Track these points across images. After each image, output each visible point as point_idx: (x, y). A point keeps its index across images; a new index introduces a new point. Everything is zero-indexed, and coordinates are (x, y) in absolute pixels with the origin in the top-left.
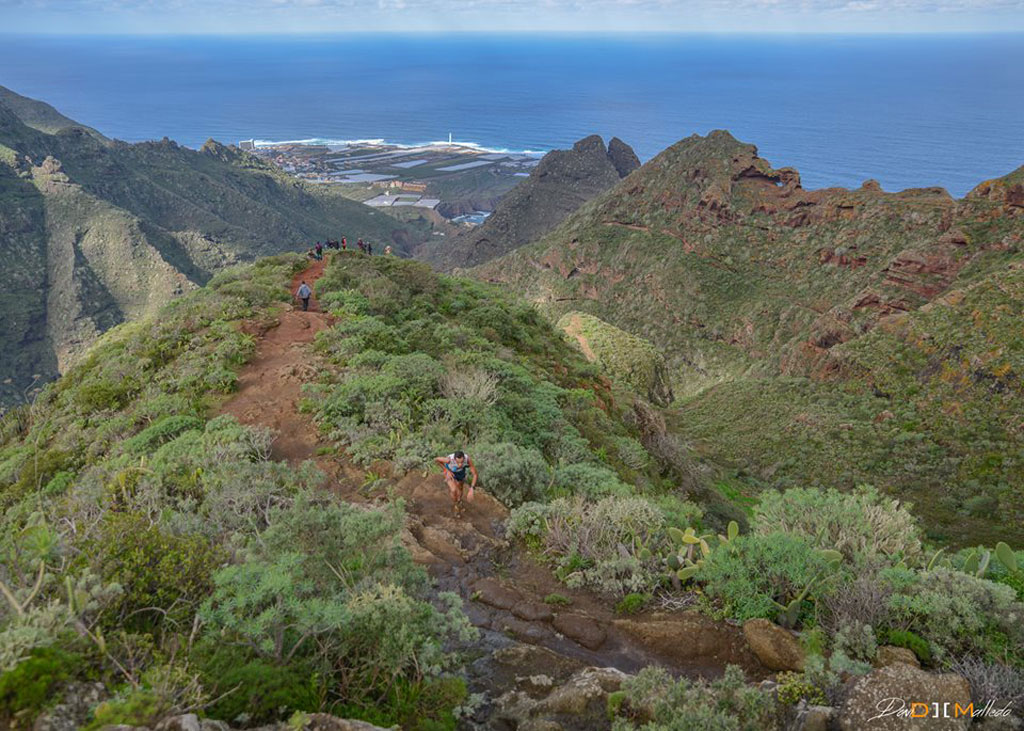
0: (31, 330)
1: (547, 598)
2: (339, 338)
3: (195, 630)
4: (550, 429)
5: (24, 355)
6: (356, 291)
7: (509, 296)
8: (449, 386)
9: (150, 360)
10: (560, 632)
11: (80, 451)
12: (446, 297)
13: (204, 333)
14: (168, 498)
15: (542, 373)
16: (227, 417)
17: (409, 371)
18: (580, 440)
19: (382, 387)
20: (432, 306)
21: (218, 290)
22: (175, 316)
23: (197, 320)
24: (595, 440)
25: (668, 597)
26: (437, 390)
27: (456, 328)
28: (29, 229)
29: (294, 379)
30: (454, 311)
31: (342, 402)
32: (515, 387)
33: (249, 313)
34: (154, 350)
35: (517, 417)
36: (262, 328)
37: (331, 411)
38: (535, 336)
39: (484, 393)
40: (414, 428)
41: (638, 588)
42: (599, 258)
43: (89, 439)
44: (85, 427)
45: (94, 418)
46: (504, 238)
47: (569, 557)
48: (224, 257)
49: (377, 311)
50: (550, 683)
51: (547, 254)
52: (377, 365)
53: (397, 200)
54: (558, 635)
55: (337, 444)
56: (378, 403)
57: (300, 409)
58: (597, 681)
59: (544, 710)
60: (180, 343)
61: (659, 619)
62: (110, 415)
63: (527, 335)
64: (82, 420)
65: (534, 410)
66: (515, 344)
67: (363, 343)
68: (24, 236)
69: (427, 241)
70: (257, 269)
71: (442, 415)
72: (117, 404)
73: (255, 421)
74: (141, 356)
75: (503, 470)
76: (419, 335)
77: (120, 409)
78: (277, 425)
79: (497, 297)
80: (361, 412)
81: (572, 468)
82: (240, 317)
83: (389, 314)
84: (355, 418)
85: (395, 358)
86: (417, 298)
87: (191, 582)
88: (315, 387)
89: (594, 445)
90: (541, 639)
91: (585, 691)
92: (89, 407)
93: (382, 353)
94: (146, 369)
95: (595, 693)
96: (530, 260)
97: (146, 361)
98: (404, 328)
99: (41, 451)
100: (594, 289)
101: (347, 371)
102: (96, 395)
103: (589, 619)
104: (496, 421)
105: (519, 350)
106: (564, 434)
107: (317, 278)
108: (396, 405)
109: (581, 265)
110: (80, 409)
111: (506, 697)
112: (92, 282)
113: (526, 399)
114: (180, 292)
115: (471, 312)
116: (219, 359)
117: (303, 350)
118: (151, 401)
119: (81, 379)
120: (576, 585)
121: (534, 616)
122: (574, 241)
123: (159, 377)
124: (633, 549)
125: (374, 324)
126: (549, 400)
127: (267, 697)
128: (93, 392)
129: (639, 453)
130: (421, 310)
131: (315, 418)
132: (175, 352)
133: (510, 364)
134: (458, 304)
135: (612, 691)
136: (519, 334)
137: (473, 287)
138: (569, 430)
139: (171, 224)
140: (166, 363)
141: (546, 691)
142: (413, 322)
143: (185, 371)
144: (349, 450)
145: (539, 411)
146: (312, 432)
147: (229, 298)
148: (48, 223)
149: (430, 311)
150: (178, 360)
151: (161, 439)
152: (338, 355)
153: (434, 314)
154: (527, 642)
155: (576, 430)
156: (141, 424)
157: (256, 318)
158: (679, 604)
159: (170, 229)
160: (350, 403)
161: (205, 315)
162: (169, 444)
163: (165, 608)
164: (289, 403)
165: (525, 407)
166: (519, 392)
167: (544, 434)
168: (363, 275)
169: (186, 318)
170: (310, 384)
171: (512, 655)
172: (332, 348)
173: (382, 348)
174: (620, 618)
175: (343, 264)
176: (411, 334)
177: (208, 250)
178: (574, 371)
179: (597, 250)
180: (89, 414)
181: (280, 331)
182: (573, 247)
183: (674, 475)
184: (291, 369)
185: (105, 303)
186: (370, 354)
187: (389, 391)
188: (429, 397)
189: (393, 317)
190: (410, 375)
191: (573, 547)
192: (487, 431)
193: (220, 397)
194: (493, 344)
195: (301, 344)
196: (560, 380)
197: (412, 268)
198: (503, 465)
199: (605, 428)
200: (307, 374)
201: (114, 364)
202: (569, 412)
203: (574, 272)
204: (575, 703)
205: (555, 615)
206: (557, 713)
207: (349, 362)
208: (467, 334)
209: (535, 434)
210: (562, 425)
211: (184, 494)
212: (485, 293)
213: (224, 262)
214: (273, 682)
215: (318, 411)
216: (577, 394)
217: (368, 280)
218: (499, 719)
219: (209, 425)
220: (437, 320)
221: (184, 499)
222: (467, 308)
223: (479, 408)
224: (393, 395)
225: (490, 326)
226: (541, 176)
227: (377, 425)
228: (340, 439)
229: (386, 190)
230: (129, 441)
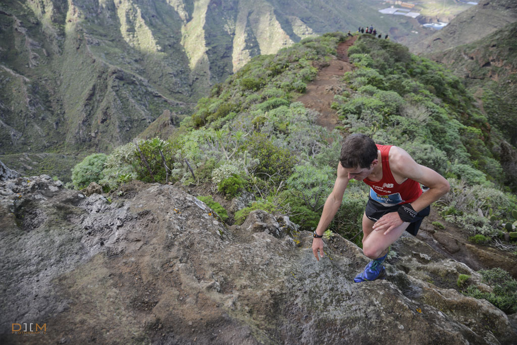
0: (226, 53)
1: (433, 223)
2: (356, 77)
3: (280, 187)
4: (451, 144)
5: (222, 62)
6: (368, 55)
7: (446, 71)
8: (405, 111)
9: (271, 72)
10: (436, 239)
11: (239, 106)
12: (412, 65)
13: (296, 64)
14: (274, 132)
15: (454, 114)
16: (300, 103)
17: (386, 99)
18: (466, 153)
19: (372, 104)
20: (404, 69)
21: (304, 45)
22: (285, 54)
23: (294, 58)
24: (474, 156)
25: (499, 242)
26: (398, 111)
27: (414, 83)
28: (232, 8)
29: (331, 92)
30: (414, 74)
31: (352, 107)
32: (438, 118)
33: (317, 58)
34: (273, 68)
35: (435, 134)
36: (321, 66)
37: (346, 110)
38: (455, 95)
39: (422, 118)
40: (384, 127)
41: (485, 233)
42: (506, 58)
43: (243, 101)
44: (242, 96)
45: (246, 93)
46: (451, 39)
47: (449, 207)
48: (307, 30)
49: (377, 67)
50: (429, 259)
51: (474, 51)
52: (371, 94)
53: (397, 11)
54: (435, 240)
55: (345, 126)
56: (369, 111)
57: (332, 106)
58: (455, 266)
59: (425, 269)
60: (284, 66)
61: (492, 251)
62: (252, 92)
63: (451, 93)
64: (241, 93)
65: (445, 132)
66: (443, 96)
67: (367, 81)
68: (230, 11)
69: (407, 35)
70: (323, 38)
71: (398, 124)
72: (256, 89)
73: (311, 107)
74: (268, 70)
75: (426, 157)
76: (395, 83)
77: (256, 91)
78: (320, 111)
79: (440, 70)
80: (359, 114)
81: (461, 166)
82: (312, 59)
83: (382, 69)
84: (356, 116)
85: (381, 92)
86: (398, 64)
87: (282, 167)
88: (341, 98)
89: (472, 158)
90: (426, 239)
91: (448, 268)
92: (244, 88)
93: (375, 88)
94: (269, 76)
95: (453, 271)
96: (463, 53)
97: (269, 72)
98: (387, 78)
99: (225, 102)
100: (496, 75)
101: (356, 93)
102: (248, 83)
103: (453, 238)
104: (424, 133)
105: (444, 101)
106: (458, 148)
107: (350, 46)
108: (377, 114)
109: (493, 60)
110: (242, 88)
111: (406, 258)
112: (251, 34)
113: (442, 126)
114: (286, 44)
115: (424, 76)
116: (300, 77)
117: (338, 79)
118: (269, 90)
119: (242, 76)
120: (450, 221)
121: (425, 228)
122: (494, 46)
123: (274, 80)
124: (486, 214)
125: (373, 72)
126: (454, 129)
127: (308, 222)
128: (247, 82)
129: (498, 169)
130: (398, 70)
131: (338, 112)
132: (282, 70)
133: (438, 106)
134: (418, 70)
135: (461, 273)
136: (447, 92)
137: (428, 63)
138: (461, 147)
139: (287, 12)
140: (278, 75)
141: (427, 262)
142: (393, 75)
143: (285, 79)
144: (350, 130)
145: (448, 134)
146: (335, 118)
147: (309, 49)
148: (239, 7)
149: (402, 72)
150: (283, 74)
151: (271, 107)
152: (353, 85)
153: (404, 74)
154: (419, 239)
155: (465, 148)
156: (264, 99)
157: (319, 60)
158: (506, 248)
159: (287, 14)
160: (355, 108)
161: (297, 55)
162: (275, 109)
163: (271, 175)
164: (327, 103)
165: (441, 130)
166: (440, 121)
167: (447, 146)
168: (373, 47)
169: (289, 56)
170: (339, 96)
171: (410, 241)
172: (352, 81)
173: (375, 85)
174: (469, 243)
175: (364, 41)
176: (391, 81)
177: (301, 26)
178: (472, 118)
179: (506, 53)
180: (244, 91)
181: (329, 69)
182: (491, 49)
183: (512, 186)
184: (331, 87)
185: (255, 45)
186: (369, 87)
187: (375, 107)
188: (394, 114)
189: (383, 71)
190: (386, 101)
191: (454, 203)
192: (419, 137)
193: (298, 94)
194: (432, 94)
195: (337, 76)
196: (463, 120)
197: (398, 48)
198: (426, 155)
199: (482, 151)
200: (338, 91)
201: (256, 72)
202: (464, 138)
203: (488, 64)
204: (441, 272)
205: (436, 231)
206: (431, 273)
207: (358, 89)
208: (419, 86)
209: (442, 145)
210: (458, 144)
211: (280, 131)
212: (433, 67)
213: (307, 33)
214: (311, 216)
215: (340, 109)
216: (471, 130)
217: (376, 51)
218: (401, 265)
219: (292, 105)
220: (406, 77)
221: (280, 133)
222: (422, 73)
223: (417, 125)
224: (376, 109)
225: (432, 85)
226: (485, 5)
227: (366, 122)
228: (347, 124)
229: (392, 5)
230: (259, 105)
